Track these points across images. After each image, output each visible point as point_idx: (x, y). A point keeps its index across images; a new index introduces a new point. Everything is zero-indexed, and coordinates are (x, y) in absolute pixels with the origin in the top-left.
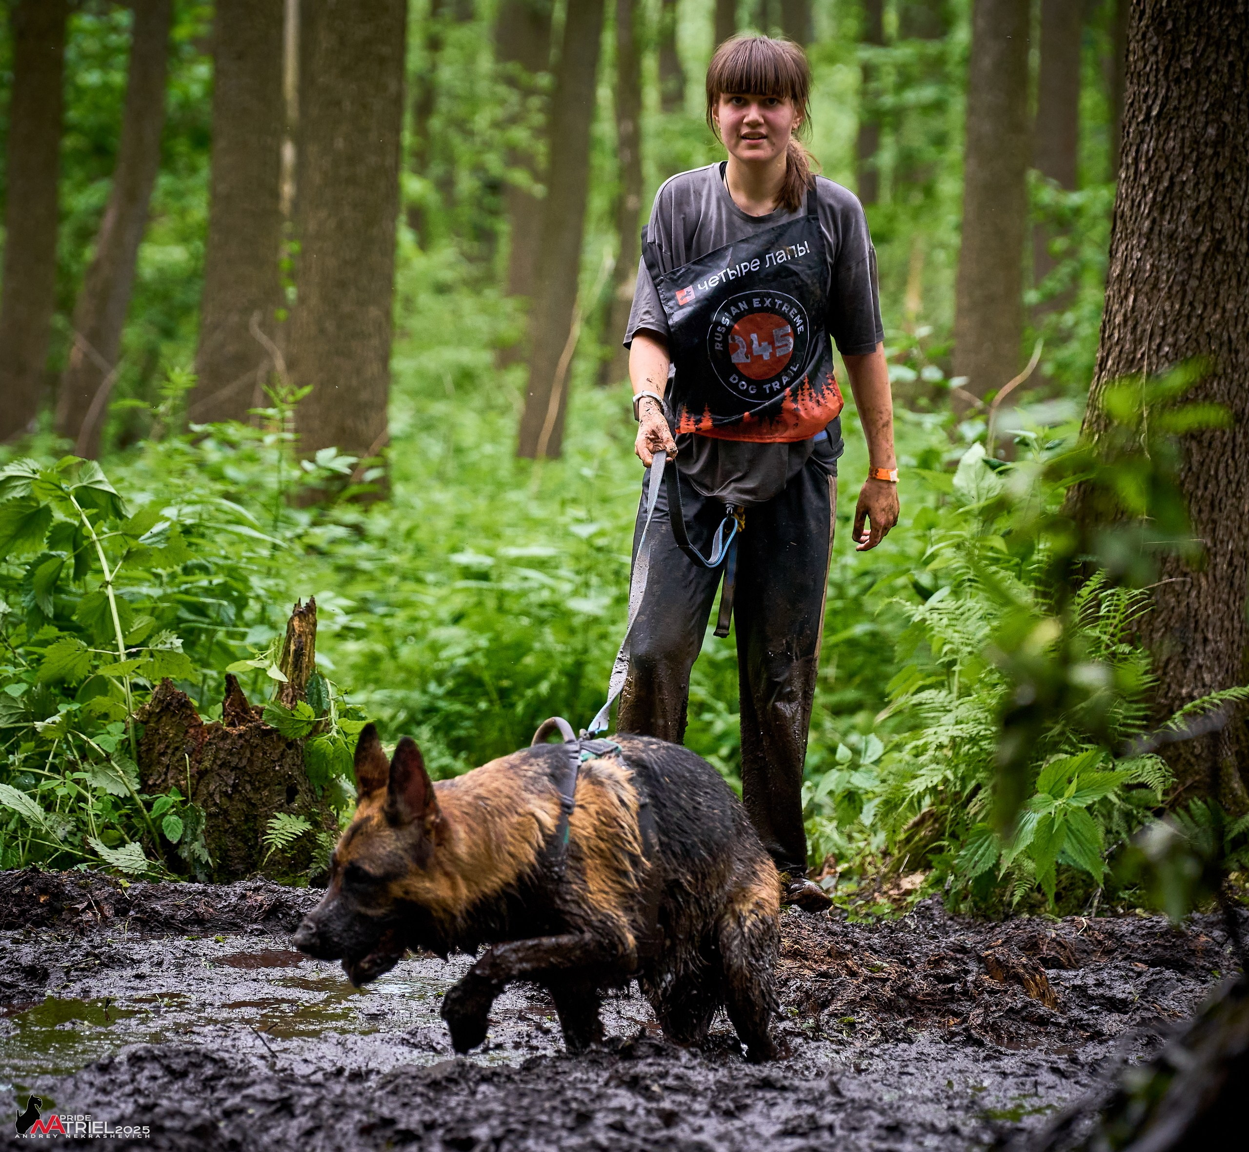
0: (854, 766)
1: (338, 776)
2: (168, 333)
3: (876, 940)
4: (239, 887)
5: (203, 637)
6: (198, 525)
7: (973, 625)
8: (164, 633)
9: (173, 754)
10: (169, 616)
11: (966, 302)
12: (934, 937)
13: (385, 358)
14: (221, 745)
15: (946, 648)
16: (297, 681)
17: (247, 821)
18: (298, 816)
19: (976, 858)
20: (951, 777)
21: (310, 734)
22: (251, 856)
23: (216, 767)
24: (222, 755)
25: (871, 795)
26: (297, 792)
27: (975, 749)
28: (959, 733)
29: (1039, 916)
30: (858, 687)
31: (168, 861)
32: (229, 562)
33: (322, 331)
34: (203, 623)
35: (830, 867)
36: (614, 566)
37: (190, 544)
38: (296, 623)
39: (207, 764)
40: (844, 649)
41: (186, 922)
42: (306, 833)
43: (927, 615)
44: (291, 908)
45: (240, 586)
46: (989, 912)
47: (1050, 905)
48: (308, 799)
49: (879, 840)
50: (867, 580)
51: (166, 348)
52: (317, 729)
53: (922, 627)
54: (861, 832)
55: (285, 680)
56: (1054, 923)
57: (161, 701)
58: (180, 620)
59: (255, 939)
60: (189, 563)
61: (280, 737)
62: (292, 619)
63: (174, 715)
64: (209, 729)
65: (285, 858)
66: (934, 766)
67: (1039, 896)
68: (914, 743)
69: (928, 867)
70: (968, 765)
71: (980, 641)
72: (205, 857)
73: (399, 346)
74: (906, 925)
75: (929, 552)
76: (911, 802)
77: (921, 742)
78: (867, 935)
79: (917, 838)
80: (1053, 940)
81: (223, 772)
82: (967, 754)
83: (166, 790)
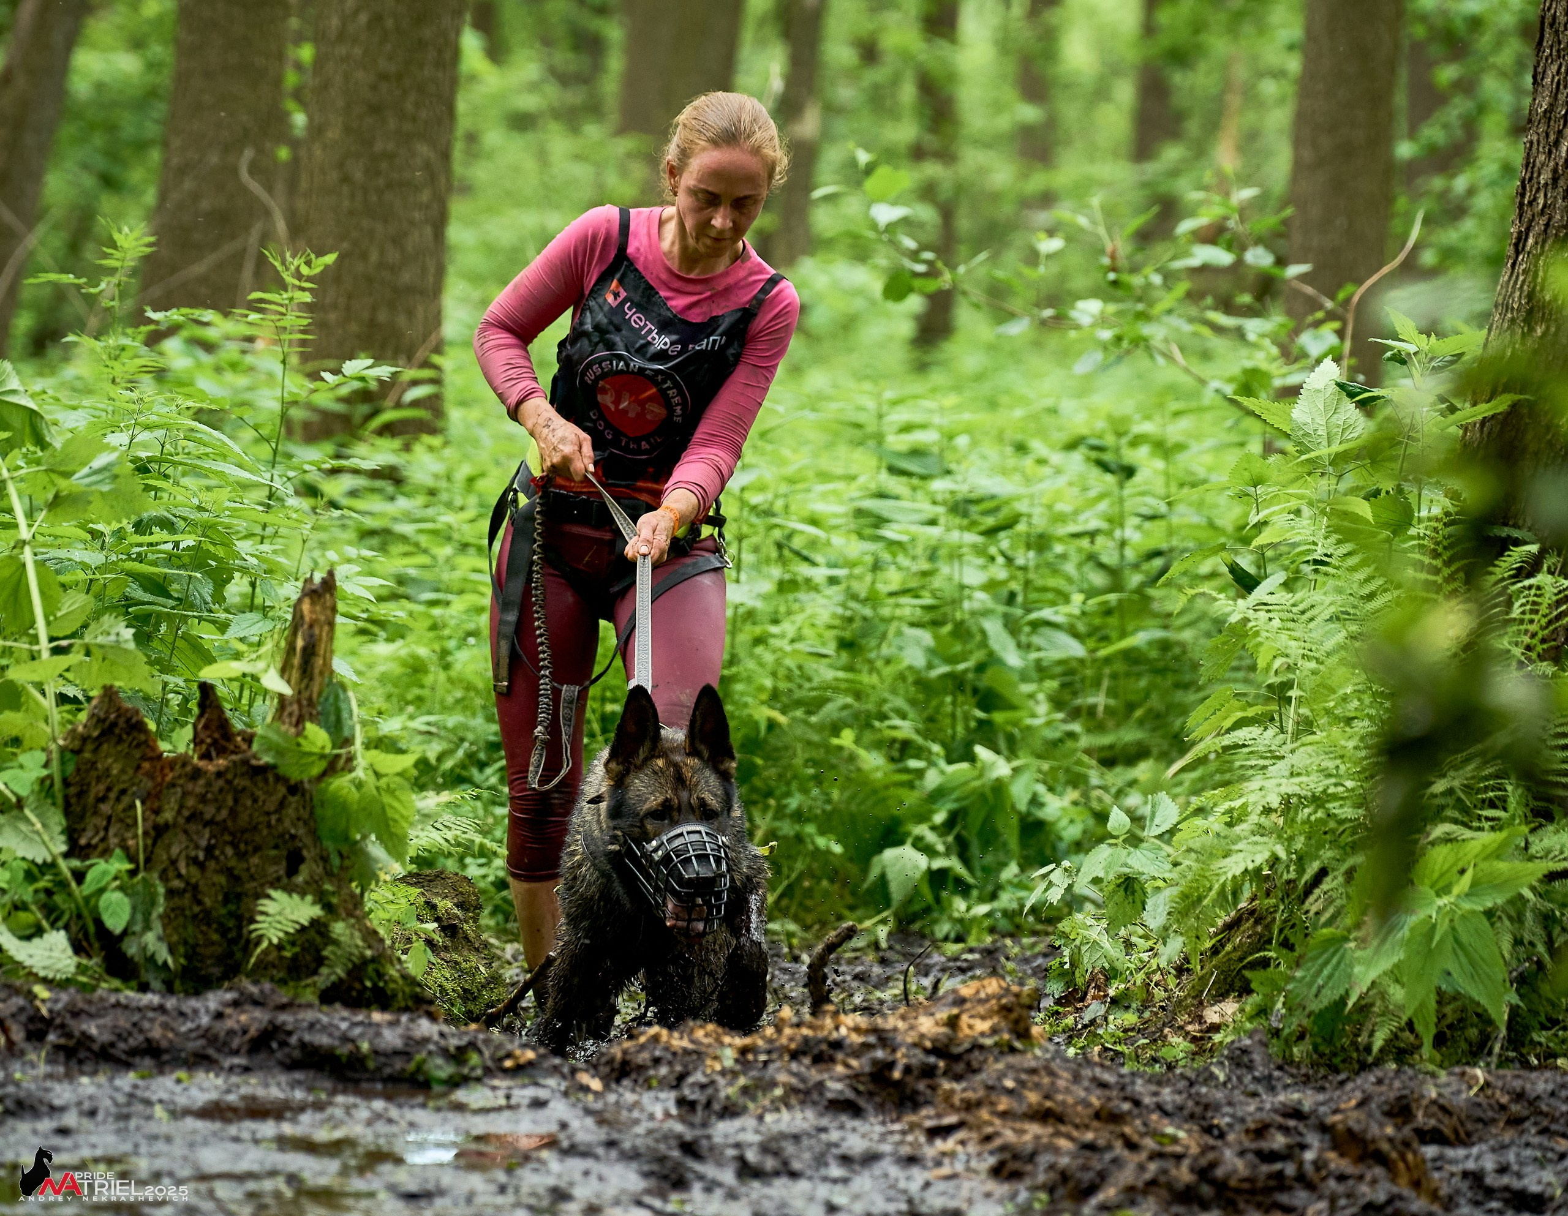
0: (1134, 840)
1: (365, 837)
2: (109, 182)
3: (1167, 1095)
4: (213, 1000)
5: (163, 628)
6: (159, 461)
7: (1318, 629)
8: (107, 620)
9: (118, 799)
10: (113, 594)
11: (1307, 155)
12: (1254, 1094)
13: (439, 222)
14: (190, 786)
15: (1277, 663)
16: (306, 694)
17: (226, 901)
18: (303, 894)
19: (1320, 982)
20: (1283, 855)
21: (324, 774)
22: (231, 954)
23: (181, 821)
24: (190, 802)
25: (1160, 883)
26: (302, 860)
27: (1320, 814)
28: (1297, 790)
29: (1412, 1066)
30: (1141, 723)
31: (106, 959)
32: (206, 515)
33: (346, 179)
34: (163, 606)
35: (1098, 988)
36: (777, 534)
37: (148, 488)
38: (306, 607)
39: (168, 815)
40: (1119, 666)
41: (134, 1052)
42: (314, 922)
43: (1251, 614)
44: (290, 1033)
45: (220, 552)
46: (1337, 1061)
47: (1427, 1050)
48: (320, 870)
49: (1173, 949)
50: (1158, 563)
51: (108, 203)
52: (335, 766)
53: (1241, 631)
54: (1146, 937)
55: (288, 691)
56: (1433, 1075)
57: (100, 721)
58: (129, 602)
59: (235, 1079)
60: (145, 515)
61: (279, 778)
62: (300, 601)
63: (120, 740)
64: (172, 764)
65: (281, 958)
66: (1257, 838)
67: (1412, 1038)
68: (1227, 805)
69: (1246, 990)
70: (1309, 838)
71: (1328, 654)
72: (163, 955)
73: (458, 207)
74: (1212, 1076)
75: (1253, 519)
76: (1222, 892)
77: (1237, 804)
78: (1153, 1088)
79: (1229, 947)
80: (1434, 1102)
81: (192, 827)
82: (1307, 821)
83: (106, 853)
